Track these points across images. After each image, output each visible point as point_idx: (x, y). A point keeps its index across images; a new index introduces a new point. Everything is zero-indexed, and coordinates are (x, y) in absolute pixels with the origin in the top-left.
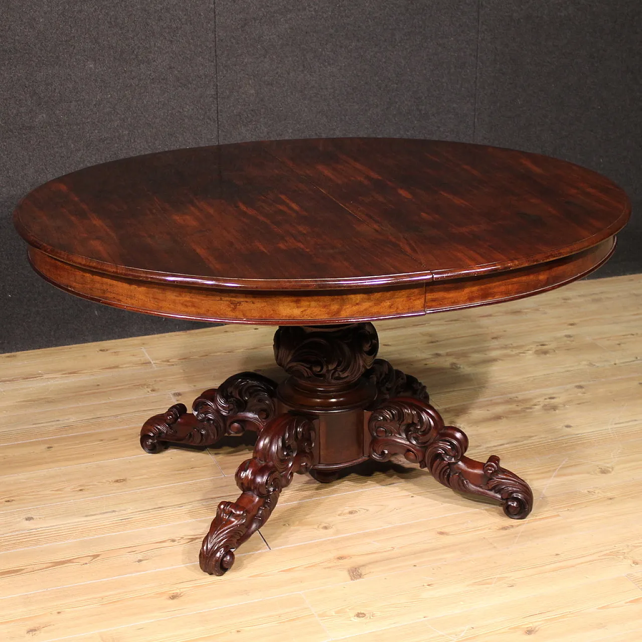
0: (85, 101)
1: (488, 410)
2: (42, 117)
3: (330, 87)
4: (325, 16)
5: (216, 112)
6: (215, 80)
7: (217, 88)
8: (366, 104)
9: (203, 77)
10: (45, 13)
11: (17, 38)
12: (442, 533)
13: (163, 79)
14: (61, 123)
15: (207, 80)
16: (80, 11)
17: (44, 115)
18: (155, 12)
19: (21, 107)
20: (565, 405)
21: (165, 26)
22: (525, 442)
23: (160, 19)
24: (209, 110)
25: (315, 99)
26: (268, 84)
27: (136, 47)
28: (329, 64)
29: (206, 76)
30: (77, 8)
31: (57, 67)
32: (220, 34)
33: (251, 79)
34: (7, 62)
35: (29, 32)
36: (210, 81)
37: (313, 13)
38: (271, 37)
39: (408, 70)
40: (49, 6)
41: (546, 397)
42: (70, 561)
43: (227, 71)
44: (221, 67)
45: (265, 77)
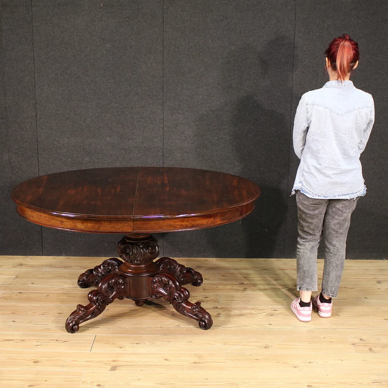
0: (105, 154)
1: (240, 311)
2: (87, 159)
3: (216, 156)
4: (214, 124)
5: (162, 163)
6: (162, 149)
7: (163, 153)
8: (233, 165)
9: (157, 147)
10: (90, 117)
11: (78, 126)
12: (166, 360)
13: (139, 147)
14: (95, 162)
15: (159, 149)
16: (105, 117)
17: (88, 159)
18: (137, 119)
19: (79, 154)
20: (278, 315)
21: (141, 125)
22: (243, 328)
23: (139, 122)
24: (159, 162)
25: (208, 161)
26: (187, 152)
27: (128, 133)
28: (216, 146)
29: (158, 147)
30: (103, 115)
31: (94, 139)
32: (165, 130)
33: (179, 150)
34: (74, 135)
35: (83, 124)
36: (160, 149)
37: (209, 123)
38: (189, 132)
39: (254, 151)
40: (92, 114)
41: (272, 310)
42: (12, 340)
43: (168, 146)
44: (165, 144)
45: (185, 149)
